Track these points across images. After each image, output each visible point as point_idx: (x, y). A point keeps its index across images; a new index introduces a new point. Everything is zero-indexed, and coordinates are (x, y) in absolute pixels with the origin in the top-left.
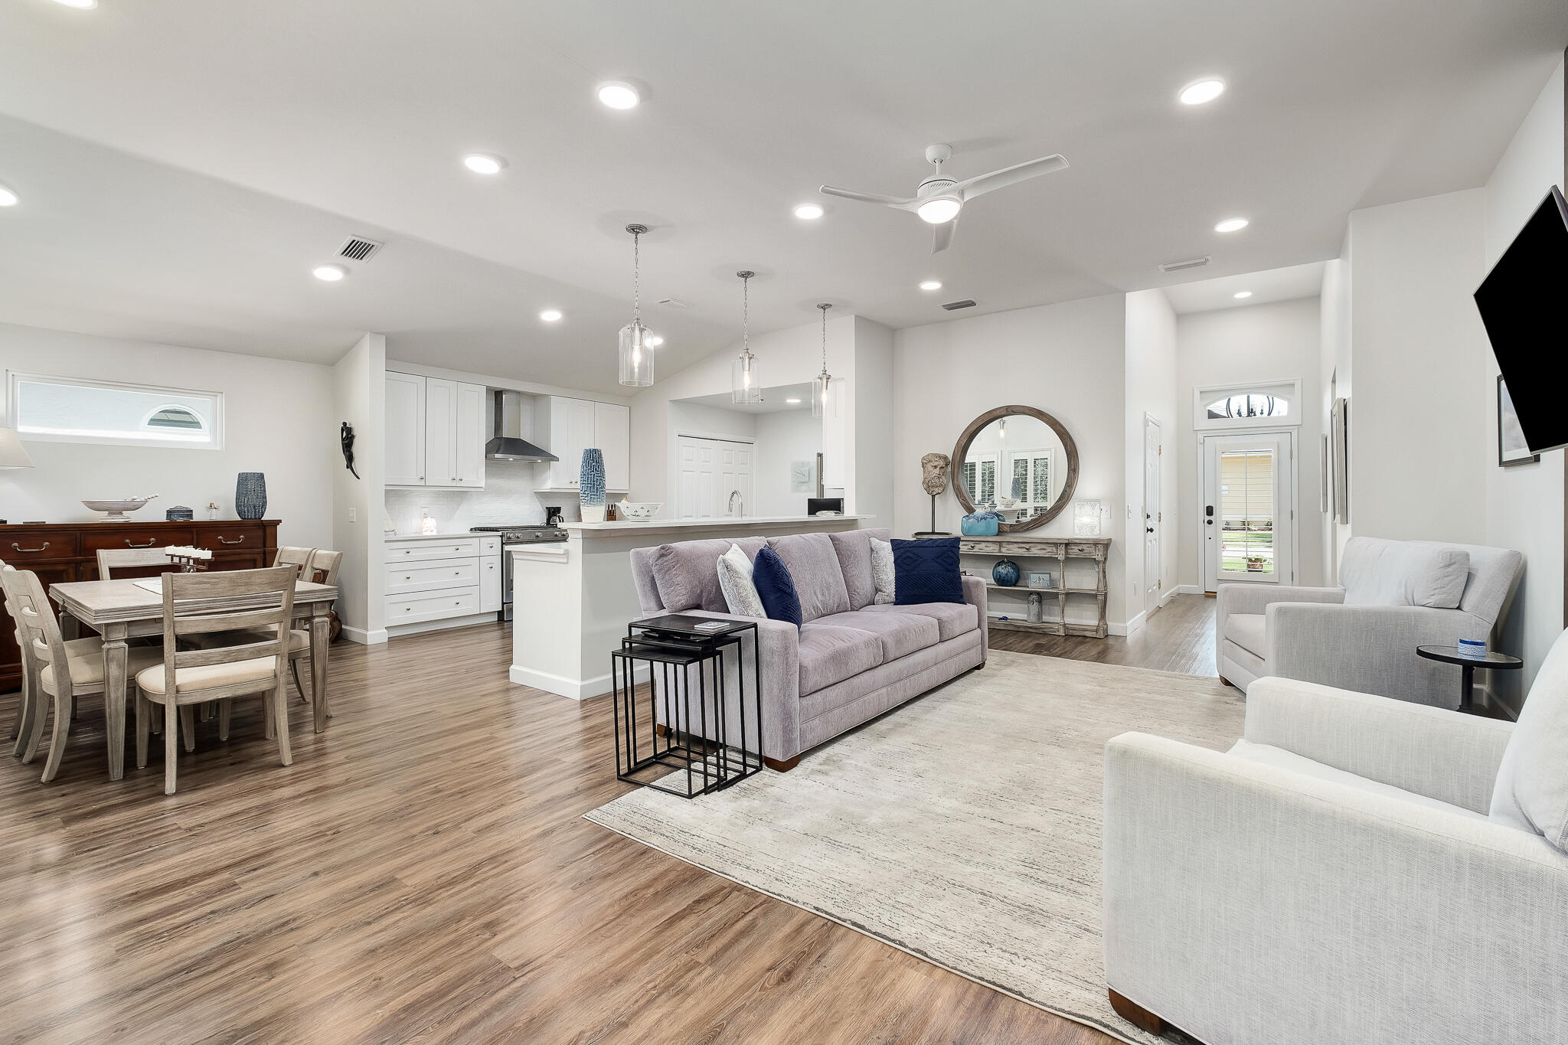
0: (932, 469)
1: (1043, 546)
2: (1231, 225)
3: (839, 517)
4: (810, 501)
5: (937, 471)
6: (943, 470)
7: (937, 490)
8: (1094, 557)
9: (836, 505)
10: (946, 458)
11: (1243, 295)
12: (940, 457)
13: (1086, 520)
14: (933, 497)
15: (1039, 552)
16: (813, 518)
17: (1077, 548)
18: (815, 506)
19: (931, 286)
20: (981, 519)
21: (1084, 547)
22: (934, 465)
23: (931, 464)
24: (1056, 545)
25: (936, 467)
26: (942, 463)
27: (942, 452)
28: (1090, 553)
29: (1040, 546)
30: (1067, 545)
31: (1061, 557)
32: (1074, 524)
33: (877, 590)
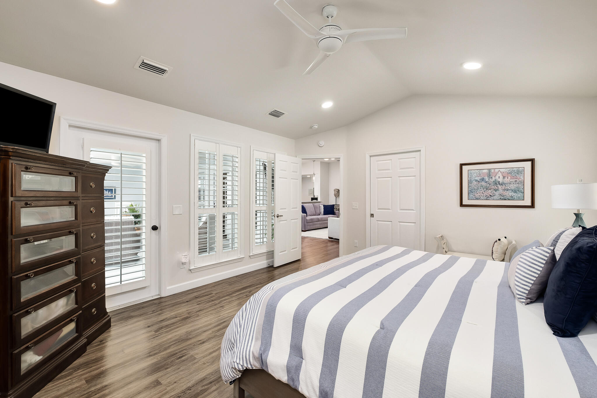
3: (317, 201)
4: (311, 198)
5: (337, 192)
7: (337, 196)
9: (316, 199)
12: (338, 189)
16: (312, 201)
18: (312, 199)
33: (321, 213)
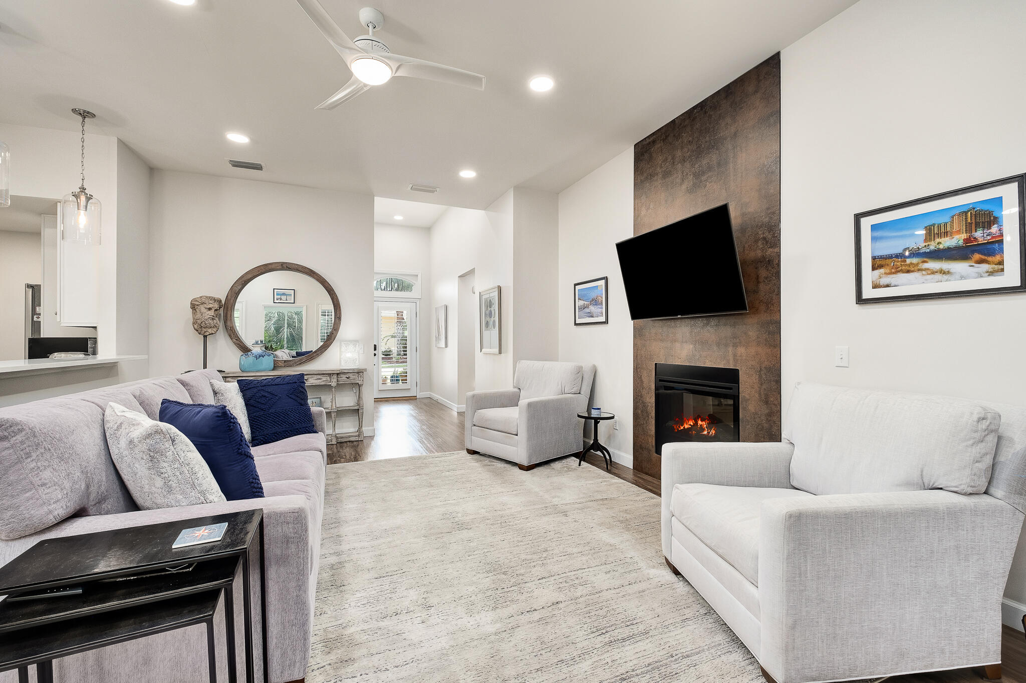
0: (205, 310)
1: (319, 377)
2: (468, 174)
3: (90, 361)
5: (212, 313)
6: (217, 312)
7: (209, 331)
8: (357, 382)
10: (220, 301)
11: (398, 218)
12: (215, 300)
13: (349, 355)
14: (205, 337)
15: (316, 381)
17: (345, 376)
19: (238, 138)
20: (260, 356)
21: (351, 375)
22: (209, 307)
23: (205, 305)
24: (330, 375)
25: (210, 309)
26: (216, 306)
27: (216, 296)
28: (354, 379)
29: (316, 377)
30: (338, 374)
31: (334, 384)
32: (340, 358)
